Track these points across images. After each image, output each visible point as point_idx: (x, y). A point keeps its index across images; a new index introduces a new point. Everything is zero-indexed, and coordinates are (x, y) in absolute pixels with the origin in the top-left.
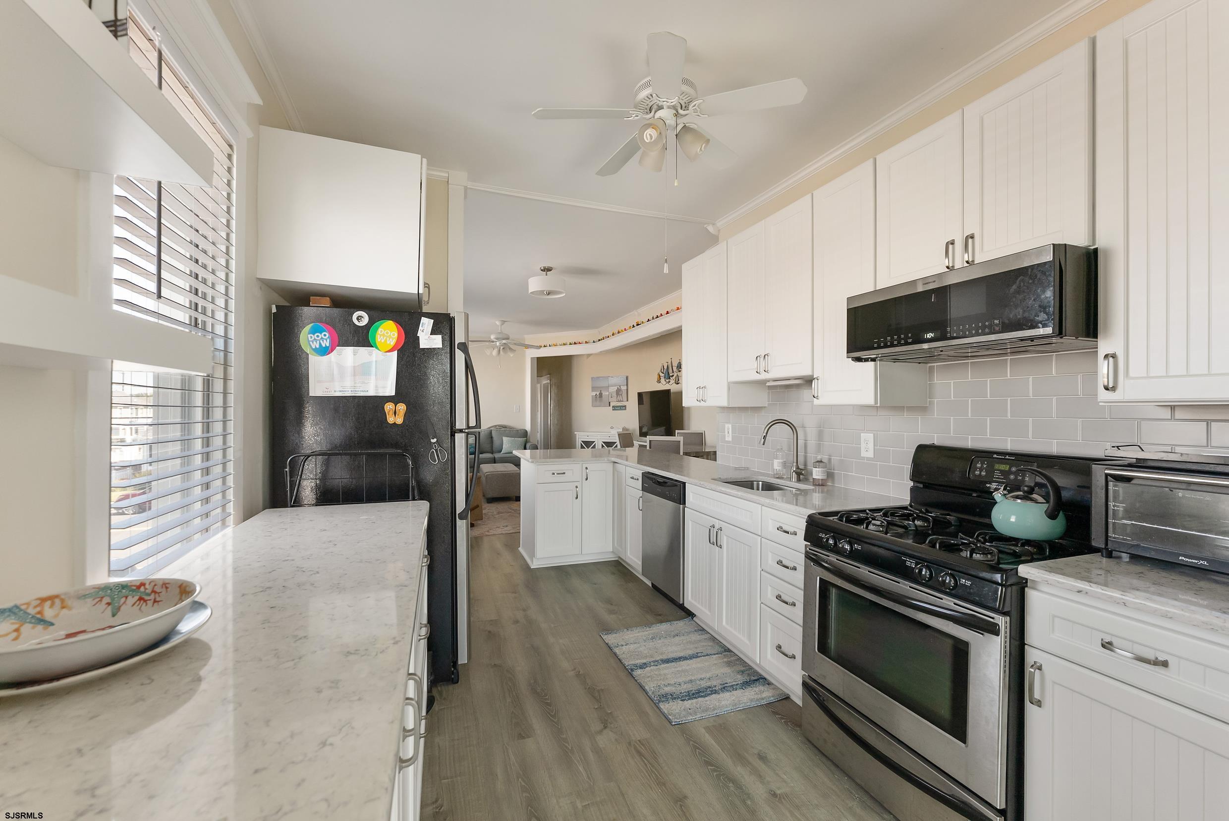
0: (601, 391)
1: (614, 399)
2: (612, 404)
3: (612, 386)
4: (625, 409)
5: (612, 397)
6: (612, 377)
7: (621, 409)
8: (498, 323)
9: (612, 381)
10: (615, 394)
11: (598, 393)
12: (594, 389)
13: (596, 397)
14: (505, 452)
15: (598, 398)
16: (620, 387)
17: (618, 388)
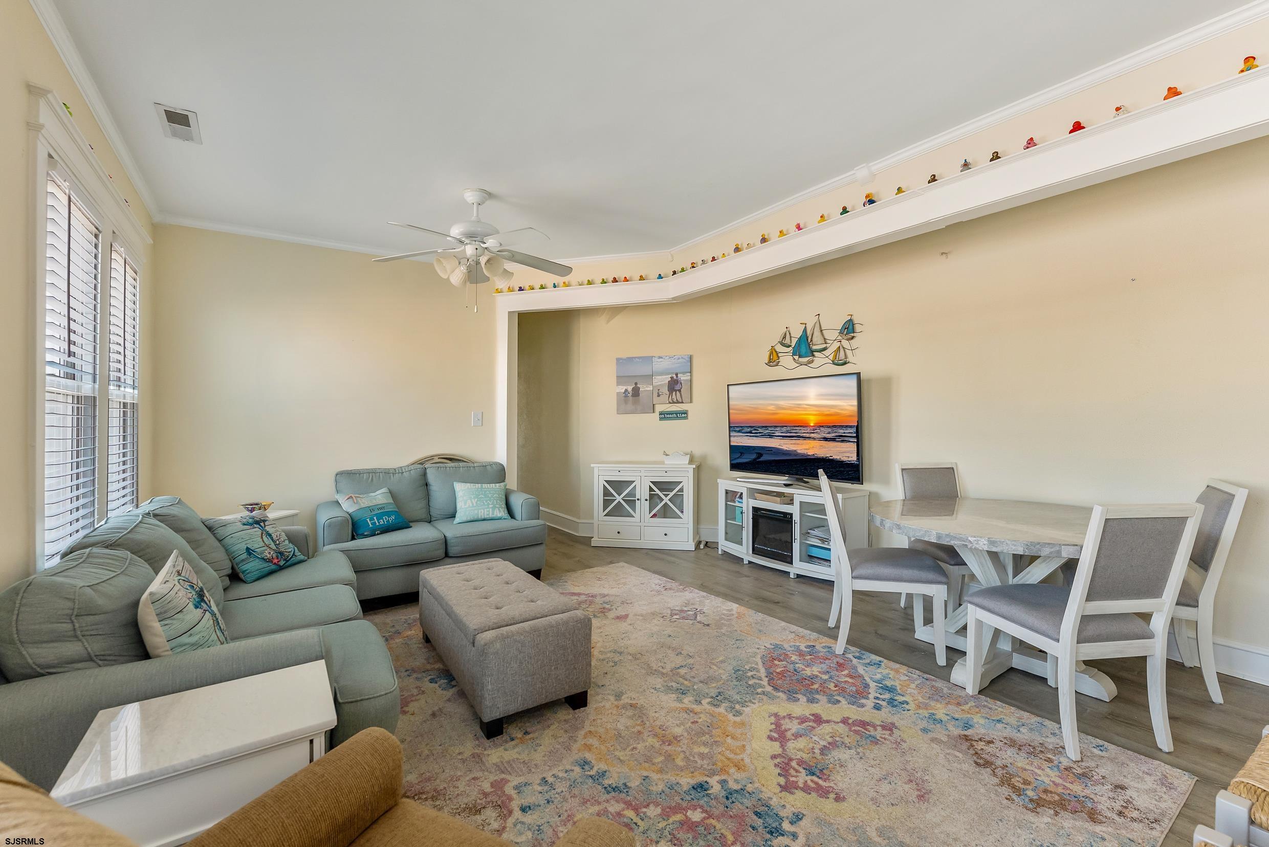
0: (636, 384)
1: (665, 398)
2: (660, 408)
3: (661, 374)
4: (686, 418)
5: (659, 396)
6: (660, 357)
7: (677, 418)
10: (665, 390)
11: (630, 388)
12: (621, 379)
13: (626, 396)
14: (464, 519)
15: (631, 398)
16: (677, 376)
17: (672, 378)
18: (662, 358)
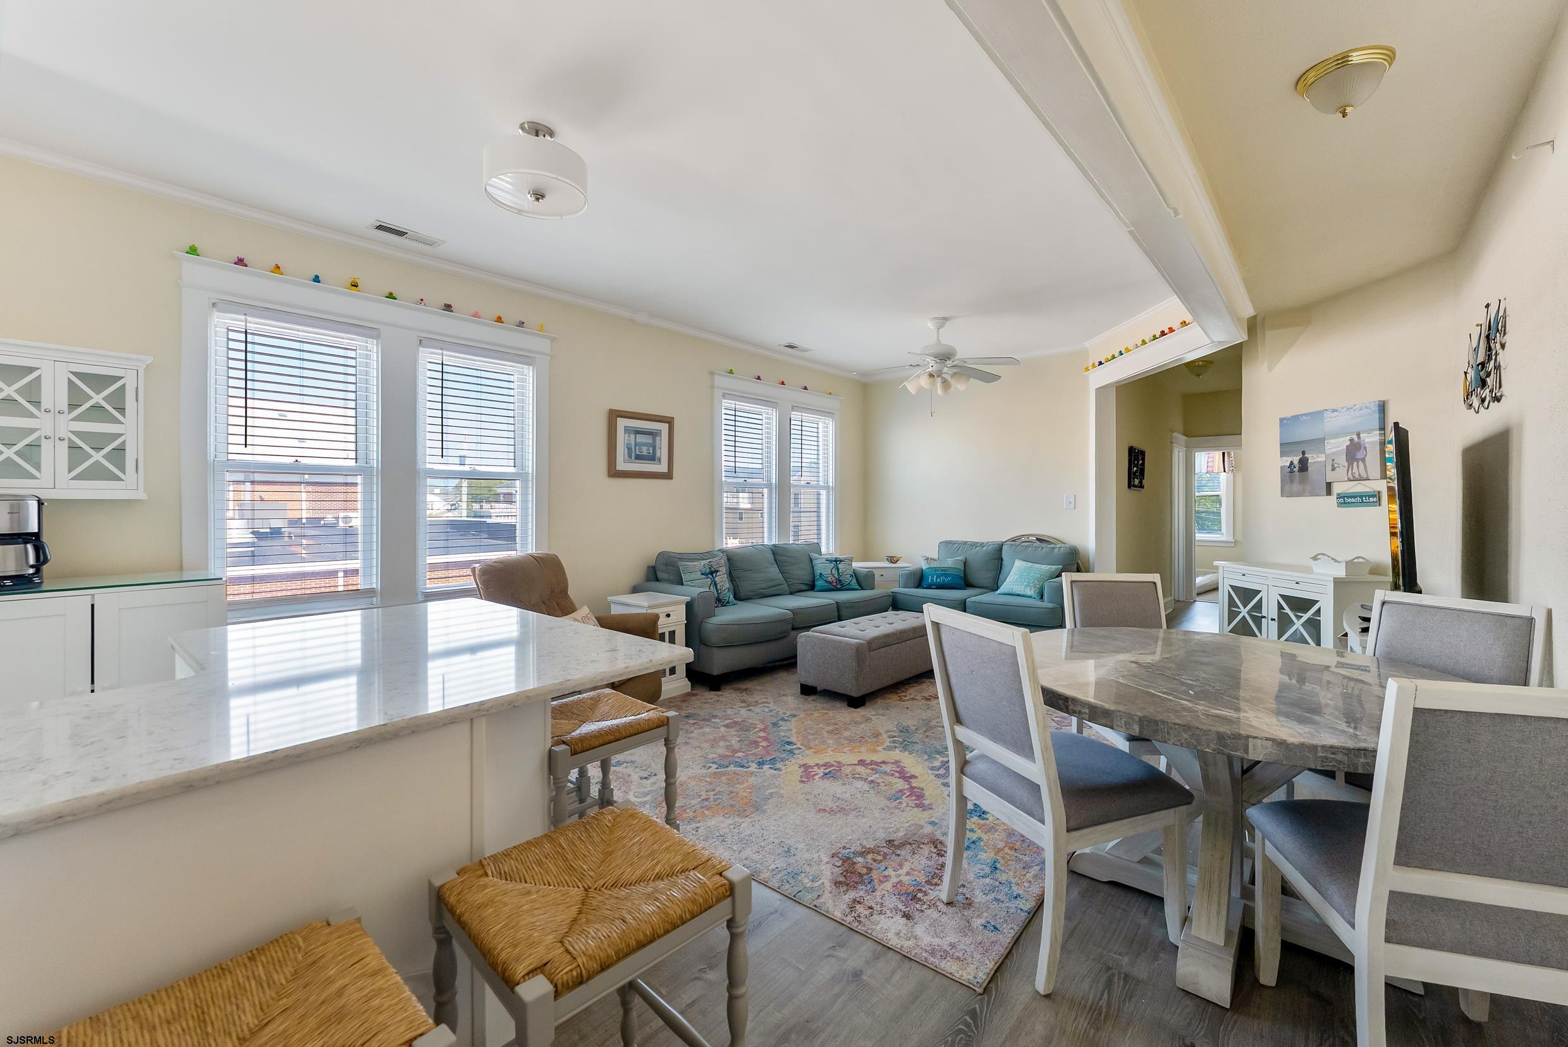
0: (1303, 453)
1: (1341, 472)
2: (1337, 488)
3: (1336, 435)
5: (1333, 469)
7: (1363, 503)
8: (931, 325)
9: (1331, 423)
10: (1342, 460)
11: (1296, 460)
12: (1286, 447)
13: (1292, 472)
14: (1006, 592)
15: (1297, 474)
16: (1359, 436)
17: (1351, 440)
18: (1336, 411)
